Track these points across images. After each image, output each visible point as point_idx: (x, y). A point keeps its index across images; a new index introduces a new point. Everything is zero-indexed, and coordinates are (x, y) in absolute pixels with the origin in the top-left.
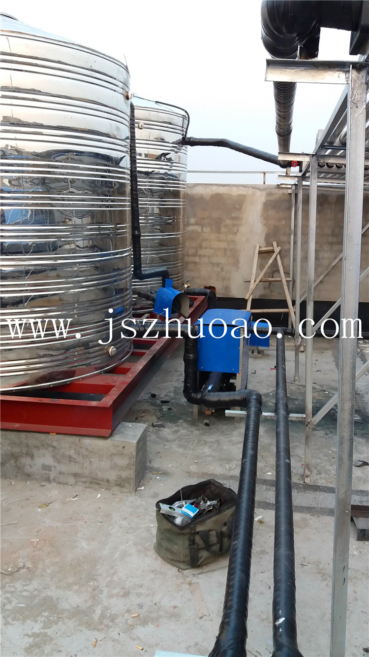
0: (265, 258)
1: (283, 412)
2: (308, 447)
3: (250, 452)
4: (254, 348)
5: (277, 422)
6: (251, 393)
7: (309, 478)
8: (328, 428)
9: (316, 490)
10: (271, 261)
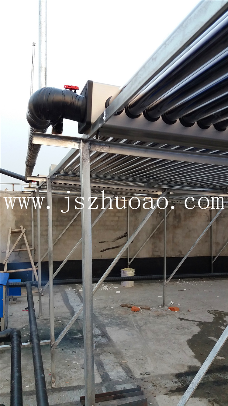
0: (15, 236)
1: (36, 341)
2: (53, 362)
3: (16, 375)
4: (10, 297)
5: (33, 349)
6: (13, 331)
7: (54, 383)
8: (63, 346)
9: (60, 391)
10: (19, 238)
